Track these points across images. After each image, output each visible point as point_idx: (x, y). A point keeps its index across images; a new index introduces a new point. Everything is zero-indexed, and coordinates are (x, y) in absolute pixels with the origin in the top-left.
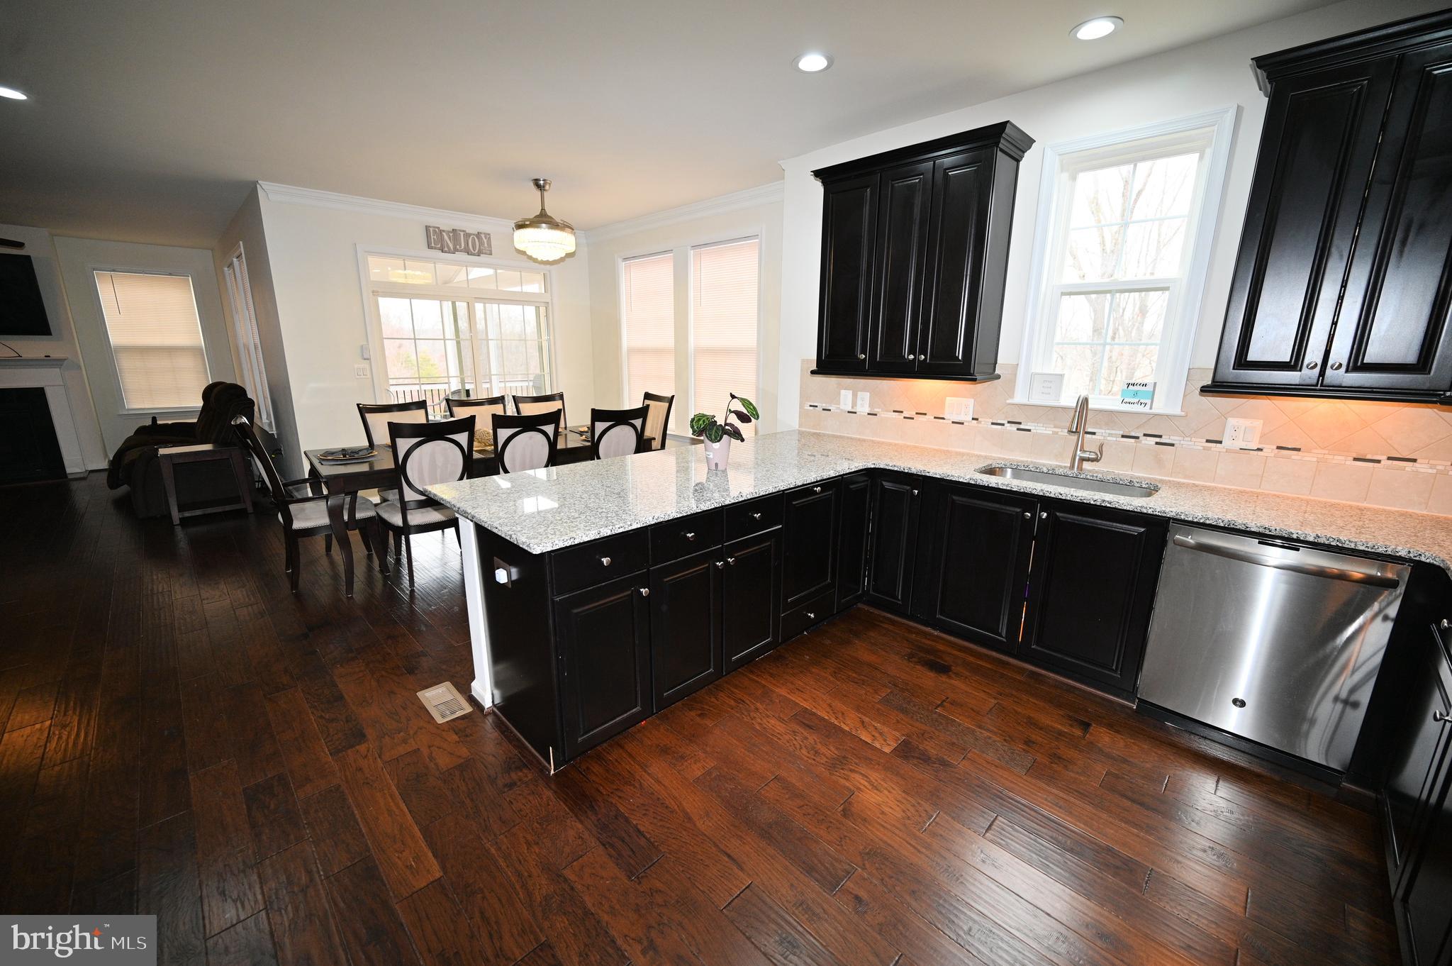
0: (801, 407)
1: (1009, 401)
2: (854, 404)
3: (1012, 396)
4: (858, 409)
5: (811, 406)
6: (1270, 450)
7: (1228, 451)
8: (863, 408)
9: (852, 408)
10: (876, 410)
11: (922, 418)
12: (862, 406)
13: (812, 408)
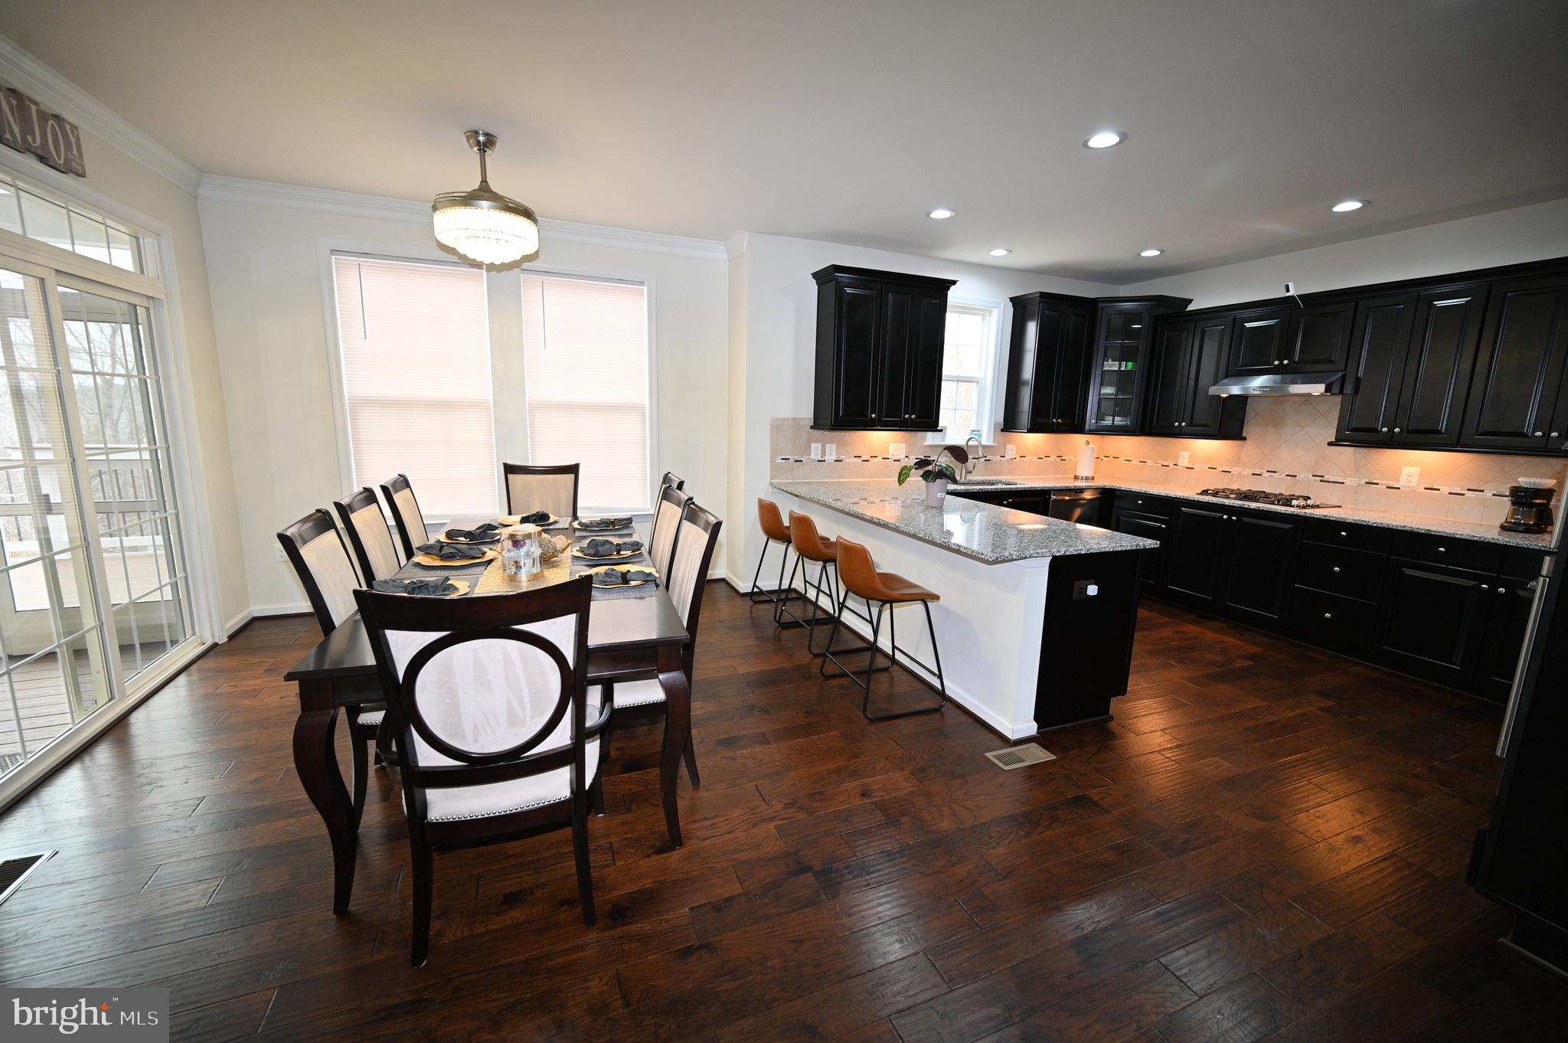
0: (773, 461)
1: (925, 444)
2: (823, 454)
3: (925, 439)
4: (827, 458)
5: (782, 459)
6: (1018, 458)
7: (1008, 460)
8: (831, 457)
9: (822, 457)
10: (842, 457)
11: (874, 460)
12: (831, 454)
13: (784, 461)
